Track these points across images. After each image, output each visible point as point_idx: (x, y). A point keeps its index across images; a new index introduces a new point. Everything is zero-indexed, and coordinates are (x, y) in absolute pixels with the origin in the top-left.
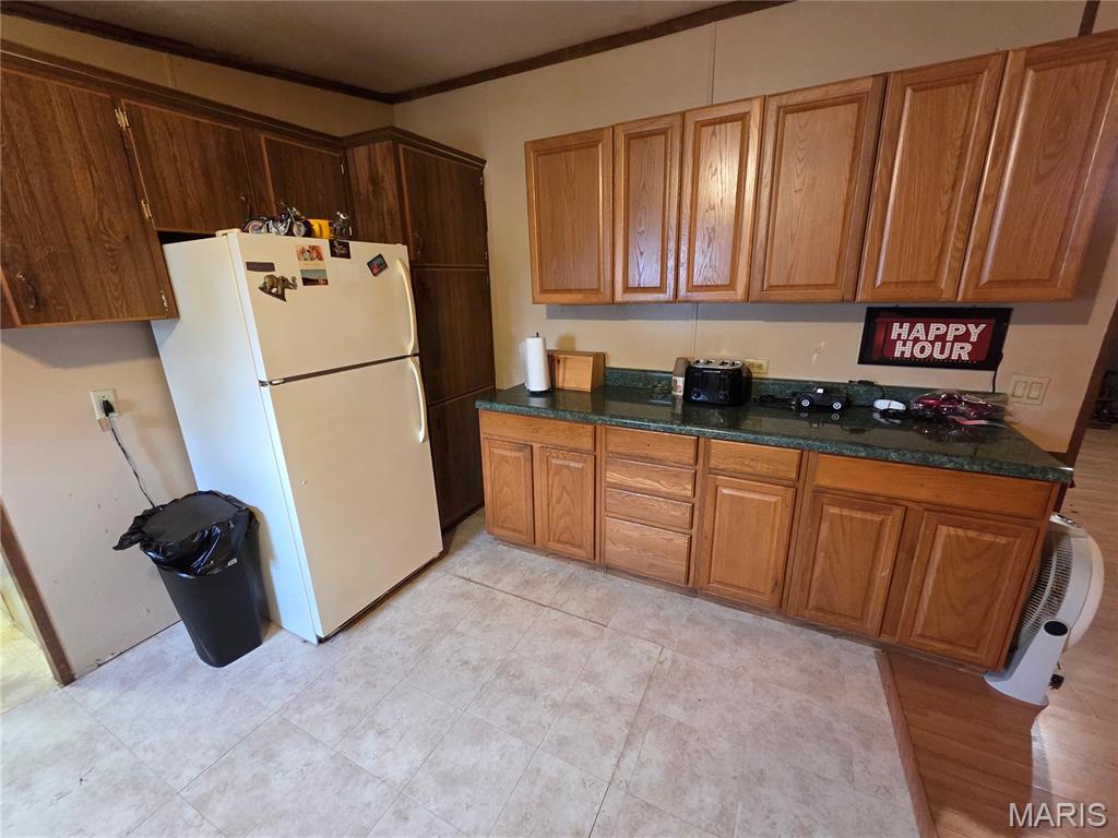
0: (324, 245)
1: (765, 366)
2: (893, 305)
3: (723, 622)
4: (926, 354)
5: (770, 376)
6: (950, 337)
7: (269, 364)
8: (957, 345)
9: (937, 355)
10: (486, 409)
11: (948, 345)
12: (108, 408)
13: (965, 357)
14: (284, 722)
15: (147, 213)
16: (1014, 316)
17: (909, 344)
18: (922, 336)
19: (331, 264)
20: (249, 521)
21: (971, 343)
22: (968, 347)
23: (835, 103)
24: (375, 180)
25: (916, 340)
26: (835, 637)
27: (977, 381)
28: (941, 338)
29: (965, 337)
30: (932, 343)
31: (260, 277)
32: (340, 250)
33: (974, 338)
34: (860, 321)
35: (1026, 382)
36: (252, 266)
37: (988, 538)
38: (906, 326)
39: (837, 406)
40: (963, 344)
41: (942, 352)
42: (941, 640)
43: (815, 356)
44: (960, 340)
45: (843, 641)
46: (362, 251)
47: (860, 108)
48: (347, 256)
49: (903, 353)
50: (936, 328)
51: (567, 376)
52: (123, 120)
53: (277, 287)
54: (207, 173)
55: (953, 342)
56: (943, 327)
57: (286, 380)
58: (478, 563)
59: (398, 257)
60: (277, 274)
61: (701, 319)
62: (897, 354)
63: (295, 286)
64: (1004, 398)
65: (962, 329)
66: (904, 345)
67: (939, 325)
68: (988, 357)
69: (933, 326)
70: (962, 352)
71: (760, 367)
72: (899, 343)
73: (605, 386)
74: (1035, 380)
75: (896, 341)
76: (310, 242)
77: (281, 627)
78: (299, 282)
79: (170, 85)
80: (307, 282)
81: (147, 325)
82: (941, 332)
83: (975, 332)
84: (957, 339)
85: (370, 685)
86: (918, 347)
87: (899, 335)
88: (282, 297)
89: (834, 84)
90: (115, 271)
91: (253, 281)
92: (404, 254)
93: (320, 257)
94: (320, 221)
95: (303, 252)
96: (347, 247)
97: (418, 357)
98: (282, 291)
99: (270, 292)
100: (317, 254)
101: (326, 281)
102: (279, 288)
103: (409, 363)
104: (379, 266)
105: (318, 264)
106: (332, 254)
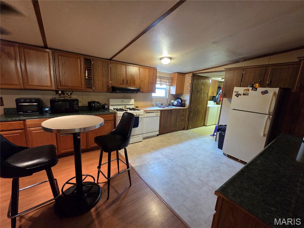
15: (242, 84)
36: (235, 92)
46: (260, 89)
57: (234, 110)
59: (273, 91)
76: (248, 88)
78: (242, 95)
80: (244, 95)
91: (234, 94)
92: (277, 90)
93: (248, 91)
94: (256, 84)
95: (245, 90)
96: (256, 89)
97: (272, 116)
98: (238, 96)
99: (236, 96)
100: (248, 90)
101: (248, 95)
102: (238, 95)
103: (267, 116)
104: (265, 92)
105: (248, 92)
106: (252, 90)
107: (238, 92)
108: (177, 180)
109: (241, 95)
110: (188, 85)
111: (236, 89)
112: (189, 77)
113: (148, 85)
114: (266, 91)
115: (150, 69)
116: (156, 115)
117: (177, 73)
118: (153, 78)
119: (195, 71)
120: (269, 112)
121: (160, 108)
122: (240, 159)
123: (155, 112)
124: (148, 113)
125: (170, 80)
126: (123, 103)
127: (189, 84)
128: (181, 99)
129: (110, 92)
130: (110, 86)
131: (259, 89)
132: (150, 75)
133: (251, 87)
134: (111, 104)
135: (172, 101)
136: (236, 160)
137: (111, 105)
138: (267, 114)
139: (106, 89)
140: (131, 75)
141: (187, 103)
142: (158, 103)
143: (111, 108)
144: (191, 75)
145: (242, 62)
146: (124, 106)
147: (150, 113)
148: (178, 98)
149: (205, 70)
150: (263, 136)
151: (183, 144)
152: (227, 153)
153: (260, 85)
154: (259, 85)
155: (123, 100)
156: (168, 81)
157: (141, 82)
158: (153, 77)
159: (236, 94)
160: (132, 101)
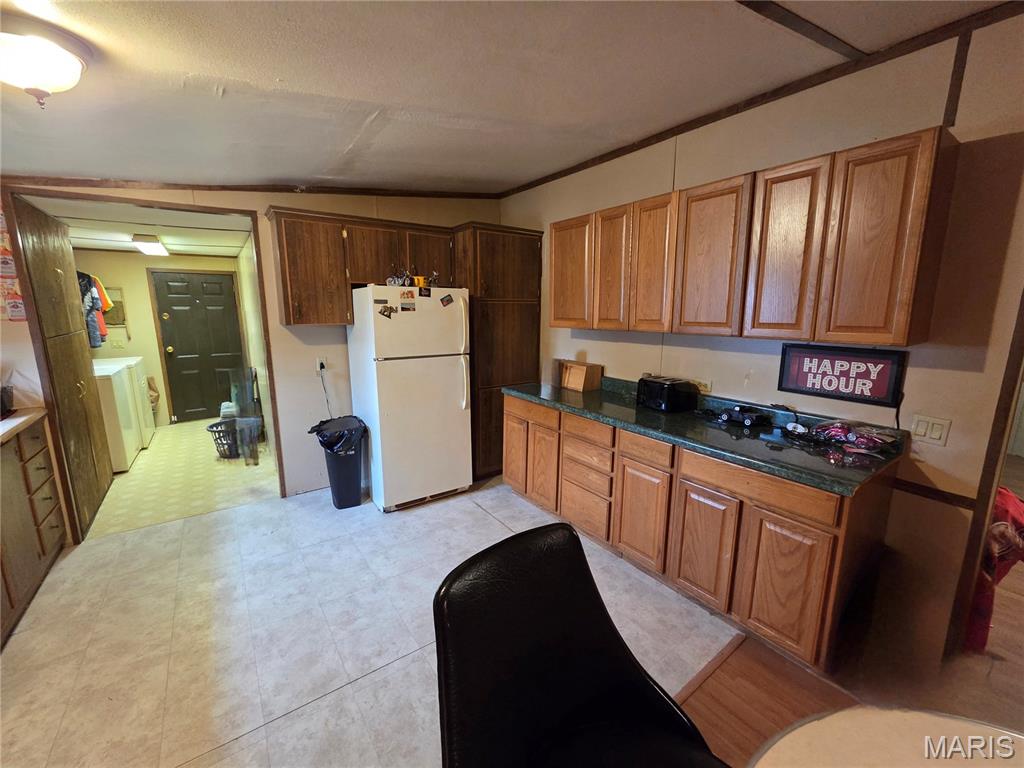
0: (416, 290)
1: (709, 386)
2: (805, 343)
3: (629, 577)
4: (833, 388)
5: (714, 394)
6: (853, 374)
7: (377, 351)
8: (860, 381)
9: (842, 389)
10: (508, 395)
11: (852, 381)
12: (322, 366)
13: (867, 393)
14: (351, 539)
15: (348, 275)
16: (911, 359)
17: (819, 377)
18: (829, 372)
19: (418, 300)
20: (365, 432)
21: (872, 380)
22: (870, 384)
23: (722, 194)
24: (465, 251)
25: (824, 374)
26: (711, 614)
27: (883, 416)
28: (845, 374)
29: (866, 375)
30: (838, 378)
31: (380, 307)
32: (425, 293)
33: (874, 376)
34: (776, 354)
35: (928, 423)
36: (377, 302)
37: (799, 538)
38: (815, 361)
39: (748, 422)
40: (865, 381)
41: (847, 387)
42: (771, 627)
43: (746, 381)
44: (863, 377)
45: (717, 619)
46: (438, 293)
47: (737, 197)
48: (429, 296)
49: (814, 384)
50: (841, 365)
51: (571, 379)
52: (345, 234)
53: (388, 312)
54: (377, 254)
55: (856, 379)
56: (846, 365)
57: (386, 359)
58: (492, 499)
59: (461, 296)
60: (388, 305)
61: (666, 345)
62: (809, 385)
63: (396, 311)
64: (907, 435)
65: (863, 367)
66: (814, 378)
67: (843, 363)
68: (890, 394)
69: (838, 363)
70: (865, 388)
71: (706, 386)
72: (810, 376)
73: (602, 389)
74: (937, 421)
75: (807, 374)
76: (410, 289)
77: (372, 500)
78: (400, 309)
79: (375, 217)
80: (403, 309)
81: (345, 327)
82: (846, 368)
83: (875, 370)
84: (859, 376)
85: (396, 537)
86: (827, 379)
87: (810, 368)
88: (389, 317)
89: (721, 181)
90: (331, 302)
91: (376, 308)
92: (465, 292)
93: (413, 297)
95: (404, 294)
96: (429, 291)
97: (469, 357)
98: (390, 314)
99: (383, 314)
100: (411, 295)
101: (414, 309)
103: (461, 358)
104: (447, 301)
105: (411, 300)
106: (420, 295)
107: (386, 302)
114: (449, 296)
120: (464, 348)
131: (433, 290)
136: (421, 501)
138: (460, 355)
141: (27, 382)
150: (465, 409)
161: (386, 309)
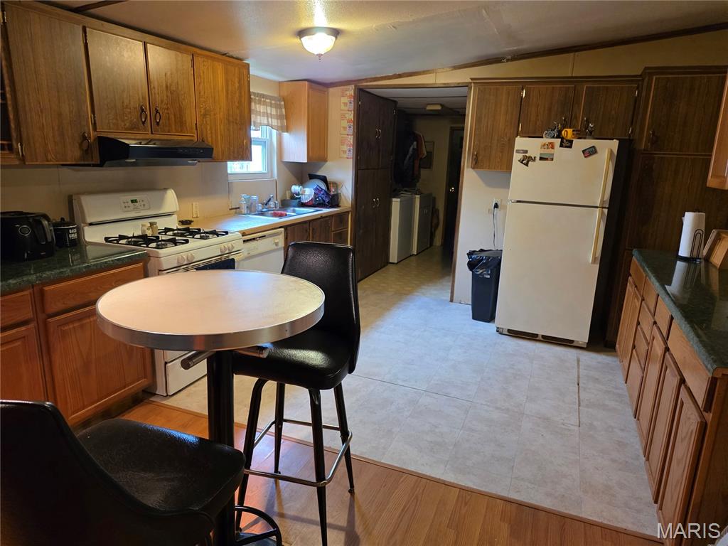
0: (557, 141)
10: (634, 257)
12: (496, 206)
15: (520, 129)
19: (558, 151)
32: (567, 144)
36: (518, 152)
46: (581, 144)
48: (570, 147)
52: (524, 94)
57: (518, 201)
59: (608, 148)
60: (528, 155)
76: (554, 140)
78: (538, 158)
80: (541, 159)
88: (527, 165)
91: (517, 157)
92: (614, 144)
93: (553, 148)
94: (568, 130)
95: (545, 145)
96: (571, 142)
97: (607, 210)
98: (528, 162)
99: (522, 162)
100: (552, 146)
101: (552, 159)
102: (526, 161)
103: (598, 211)
104: (590, 152)
105: (550, 151)
106: (561, 146)
107: (526, 152)
108: (454, 428)
109: (534, 160)
110: (345, 128)
111: (521, 143)
112: (345, 100)
113: (229, 130)
114: (593, 147)
115: (229, 62)
116: (274, 247)
117: (307, 83)
118: (240, 102)
119: (366, 80)
120: (603, 201)
121: (276, 220)
122: (541, 332)
123: (271, 236)
124: (251, 240)
125: (281, 108)
126: (136, 209)
127: (345, 124)
128: (324, 179)
129: (94, 165)
130: (93, 134)
131: (576, 141)
132: (230, 88)
133: (557, 138)
134: (89, 220)
135: (296, 188)
136: (531, 337)
137: (91, 224)
138: (597, 207)
139: (78, 153)
140: (167, 87)
141: (347, 192)
142: (255, 197)
143: (93, 236)
144: (351, 91)
145: (508, 60)
146: (147, 222)
147: (254, 239)
148: (312, 177)
149: (400, 76)
150: (592, 263)
151: (383, 330)
152: (507, 326)
153: (575, 133)
154: (573, 131)
155: (134, 198)
156: (274, 112)
157: (205, 115)
158: (240, 96)
159: (520, 156)
160: (171, 200)
161: (525, 157)
